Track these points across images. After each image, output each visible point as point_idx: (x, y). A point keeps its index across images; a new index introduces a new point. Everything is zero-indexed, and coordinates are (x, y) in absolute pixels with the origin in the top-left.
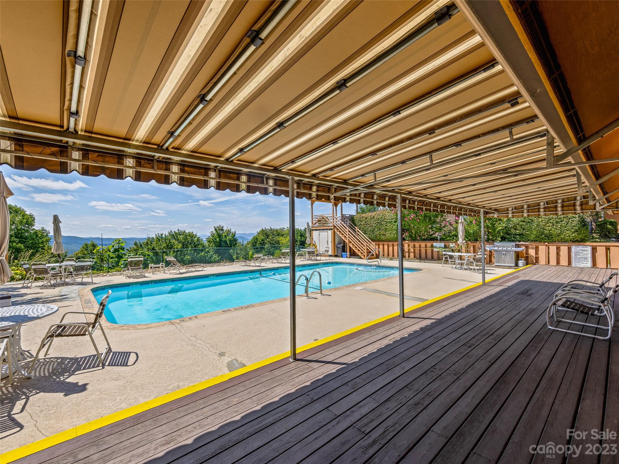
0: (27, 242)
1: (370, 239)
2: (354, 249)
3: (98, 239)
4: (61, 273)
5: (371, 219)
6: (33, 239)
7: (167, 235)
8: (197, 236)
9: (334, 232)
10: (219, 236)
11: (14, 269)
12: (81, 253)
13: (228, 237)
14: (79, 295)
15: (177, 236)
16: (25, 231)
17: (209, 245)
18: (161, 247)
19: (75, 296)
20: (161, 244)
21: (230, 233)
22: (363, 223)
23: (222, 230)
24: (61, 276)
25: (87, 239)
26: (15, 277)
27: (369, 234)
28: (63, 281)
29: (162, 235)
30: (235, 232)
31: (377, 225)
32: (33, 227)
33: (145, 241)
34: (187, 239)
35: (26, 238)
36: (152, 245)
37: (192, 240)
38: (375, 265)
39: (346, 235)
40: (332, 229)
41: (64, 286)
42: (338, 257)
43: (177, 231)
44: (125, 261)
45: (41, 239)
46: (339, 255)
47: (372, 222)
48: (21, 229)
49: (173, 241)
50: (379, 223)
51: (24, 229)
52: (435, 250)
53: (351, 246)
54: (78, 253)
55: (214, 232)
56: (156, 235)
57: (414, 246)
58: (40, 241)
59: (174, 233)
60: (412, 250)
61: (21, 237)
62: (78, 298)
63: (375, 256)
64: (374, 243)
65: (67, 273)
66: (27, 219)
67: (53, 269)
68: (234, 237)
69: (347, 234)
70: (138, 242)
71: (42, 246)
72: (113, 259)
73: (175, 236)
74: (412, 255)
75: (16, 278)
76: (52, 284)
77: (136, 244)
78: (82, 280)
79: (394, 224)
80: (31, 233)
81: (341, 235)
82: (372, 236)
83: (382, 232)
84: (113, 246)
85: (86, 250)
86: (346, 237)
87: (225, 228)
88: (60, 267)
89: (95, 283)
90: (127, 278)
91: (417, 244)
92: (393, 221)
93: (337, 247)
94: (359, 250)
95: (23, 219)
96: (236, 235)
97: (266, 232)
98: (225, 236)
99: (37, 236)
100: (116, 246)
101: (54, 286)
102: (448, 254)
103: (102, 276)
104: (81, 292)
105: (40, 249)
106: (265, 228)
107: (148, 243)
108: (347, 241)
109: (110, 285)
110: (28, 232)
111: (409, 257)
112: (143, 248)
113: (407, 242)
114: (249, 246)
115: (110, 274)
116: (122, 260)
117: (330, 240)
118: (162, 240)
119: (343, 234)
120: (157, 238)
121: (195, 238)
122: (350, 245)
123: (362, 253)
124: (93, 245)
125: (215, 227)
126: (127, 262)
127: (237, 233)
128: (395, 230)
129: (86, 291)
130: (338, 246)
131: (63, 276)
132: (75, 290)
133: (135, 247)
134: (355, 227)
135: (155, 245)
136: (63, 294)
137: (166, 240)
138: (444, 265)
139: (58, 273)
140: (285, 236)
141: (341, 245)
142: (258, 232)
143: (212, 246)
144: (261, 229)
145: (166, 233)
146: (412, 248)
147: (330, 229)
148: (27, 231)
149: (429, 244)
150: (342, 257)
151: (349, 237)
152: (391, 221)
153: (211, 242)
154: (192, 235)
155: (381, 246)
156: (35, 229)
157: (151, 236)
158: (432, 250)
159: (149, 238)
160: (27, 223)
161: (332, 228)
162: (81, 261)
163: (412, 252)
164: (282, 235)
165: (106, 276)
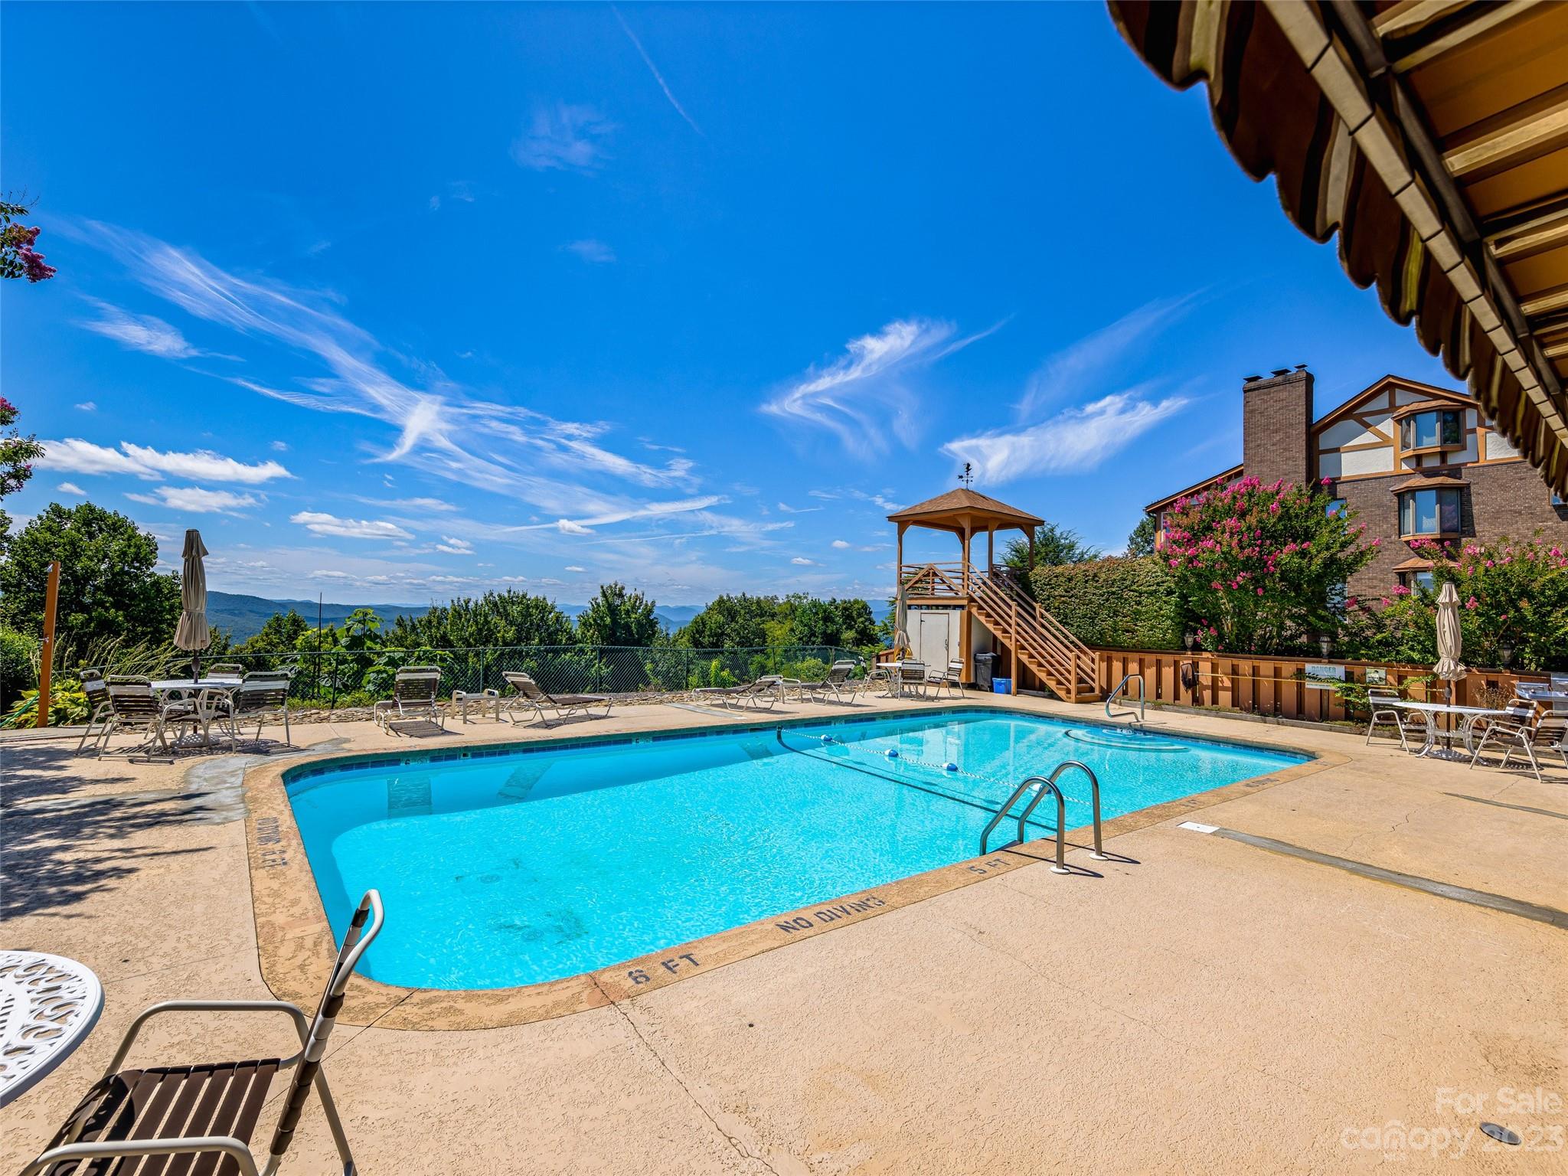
0: (134, 605)
1: (1080, 640)
2: (1034, 668)
3: (308, 605)
4: (195, 711)
5: (1086, 582)
6: (147, 599)
7: (480, 603)
8: (556, 610)
9: (970, 614)
10: (612, 610)
11: (72, 687)
12: (264, 641)
13: (634, 616)
14: (243, 799)
15: (504, 608)
16: (131, 577)
17: (583, 633)
18: (463, 633)
19: (228, 801)
20: (463, 626)
21: (641, 603)
22: (1060, 591)
23: (621, 595)
24: (195, 721)
25: (283, 605)
26: (69, 711)
27: (1078, 626)
28: (200, 735)
29: (467, 602)
30: (653, 602)
31: (1107, 600)
32: (152, 570)
33: (425, 617)
34: (531, 615)
35: (133, 596)
36: (442, 629)
37: (543, 617)
38: (1129, 726)
39: (1010, 625)
40: (962, 607)
41: (201, 753)
42: (980, 690)
43: (506, 595)
44: (379, 672)
45: (168, 599)
46: (981, 682)
47: (1091, 590)
48: (122, 572)
49: (494, 619)
50: (1113, 593)
51: (128, 573)
52: (1310, 685)
53: (1024, 658)
54: (257, 641)
55: (600, 600)
56: (452, 601)
57: (1235, 671)
58: (166, 604)
59: (497, 598)
60: (1228, 683)
61: (122, 593)
62: (237, 814)
63: (1097, 692)
64: (1096, 655)
65: (213, 713)
66: (139, 547)
67: (175, 695)
68: (649, 615)
69: (1012, 622)
70: (406, 617)
71: (169, 617)
72: (346, 665)
73: (499, 606)
74: (1225, 697)
75: (72, 714)
76: (168, 742)
77: (400, 623)
78: (258, 734)
79: (1164, 599)
80: (145, 582)
81: (990, 626)
82: (1088, 631)
83: (1123, 622)
84: (348, 630)
85: (277, 632)
86: (1008, 633)
87: (627, 592)
88: (197, 692)
89: (297, 750)
90: (391, 732)
91: (1245, 666)
92: (1161, 589)
93: (976, 660)
94: (1050, 674)
95: (129, 546)
96: (656, 611)
97: (728, 604)
98: (628, 612)
99: (159, 591)
100: (357, 629)
101: (170, 752)
102: (1394, 704)
103: (316, 722)
104: (252, 783)
105: (165, 626)
106: (728, 596)
107: (430, 622)
108: (1011, 645)
109: (342, 758)
110: (137, 582)
111: (1215, 701)
112: (417, 634)
113: (1205, 655)
114: (683, 640)
115: (339, 712)
116: (371, 669)
117: (956, 637)
118: (466, 615)
119: (997, 623)
120: (455, 610)
121: (550, 613)
122: (1020, 656)
123: (1059, 683)
124: (294, 620)
125: (602, 587)
126: (385, 675)
127: (658, 604)
128: (1168, 618)
129: (268, 781)
130: (981, 657)
131: (200, 721)
132: (233, 774)
133: (399, 632)
134: (1034, 604)
135: (449, 627)
136: (193, 788)
137: (476, 615)
138: (1373, 739)
139: (188, 713)
140: (779, 618)
141: (989, 655)
142: (710, 604)
143: (592, 637)
144: (717, 598)
145: (477, 597)
146: (1226, 674)
147: (955, 607)
148: (136, 578)
149: (1288, 667)
150: (992, 690)
151: (1018, 633)
152: (1155, 591)
153: (591, 625)
154: (542, 607)
155: (1117, 666)
156: (155, 575)
157: (439, 604)
158: (1300, 687)
159: (435, 609)
160: (137, 557)
161: (965, 602)
162: (261, 676)
163: (1225, 689)
164: (773, 616)
165: (327, 719)
